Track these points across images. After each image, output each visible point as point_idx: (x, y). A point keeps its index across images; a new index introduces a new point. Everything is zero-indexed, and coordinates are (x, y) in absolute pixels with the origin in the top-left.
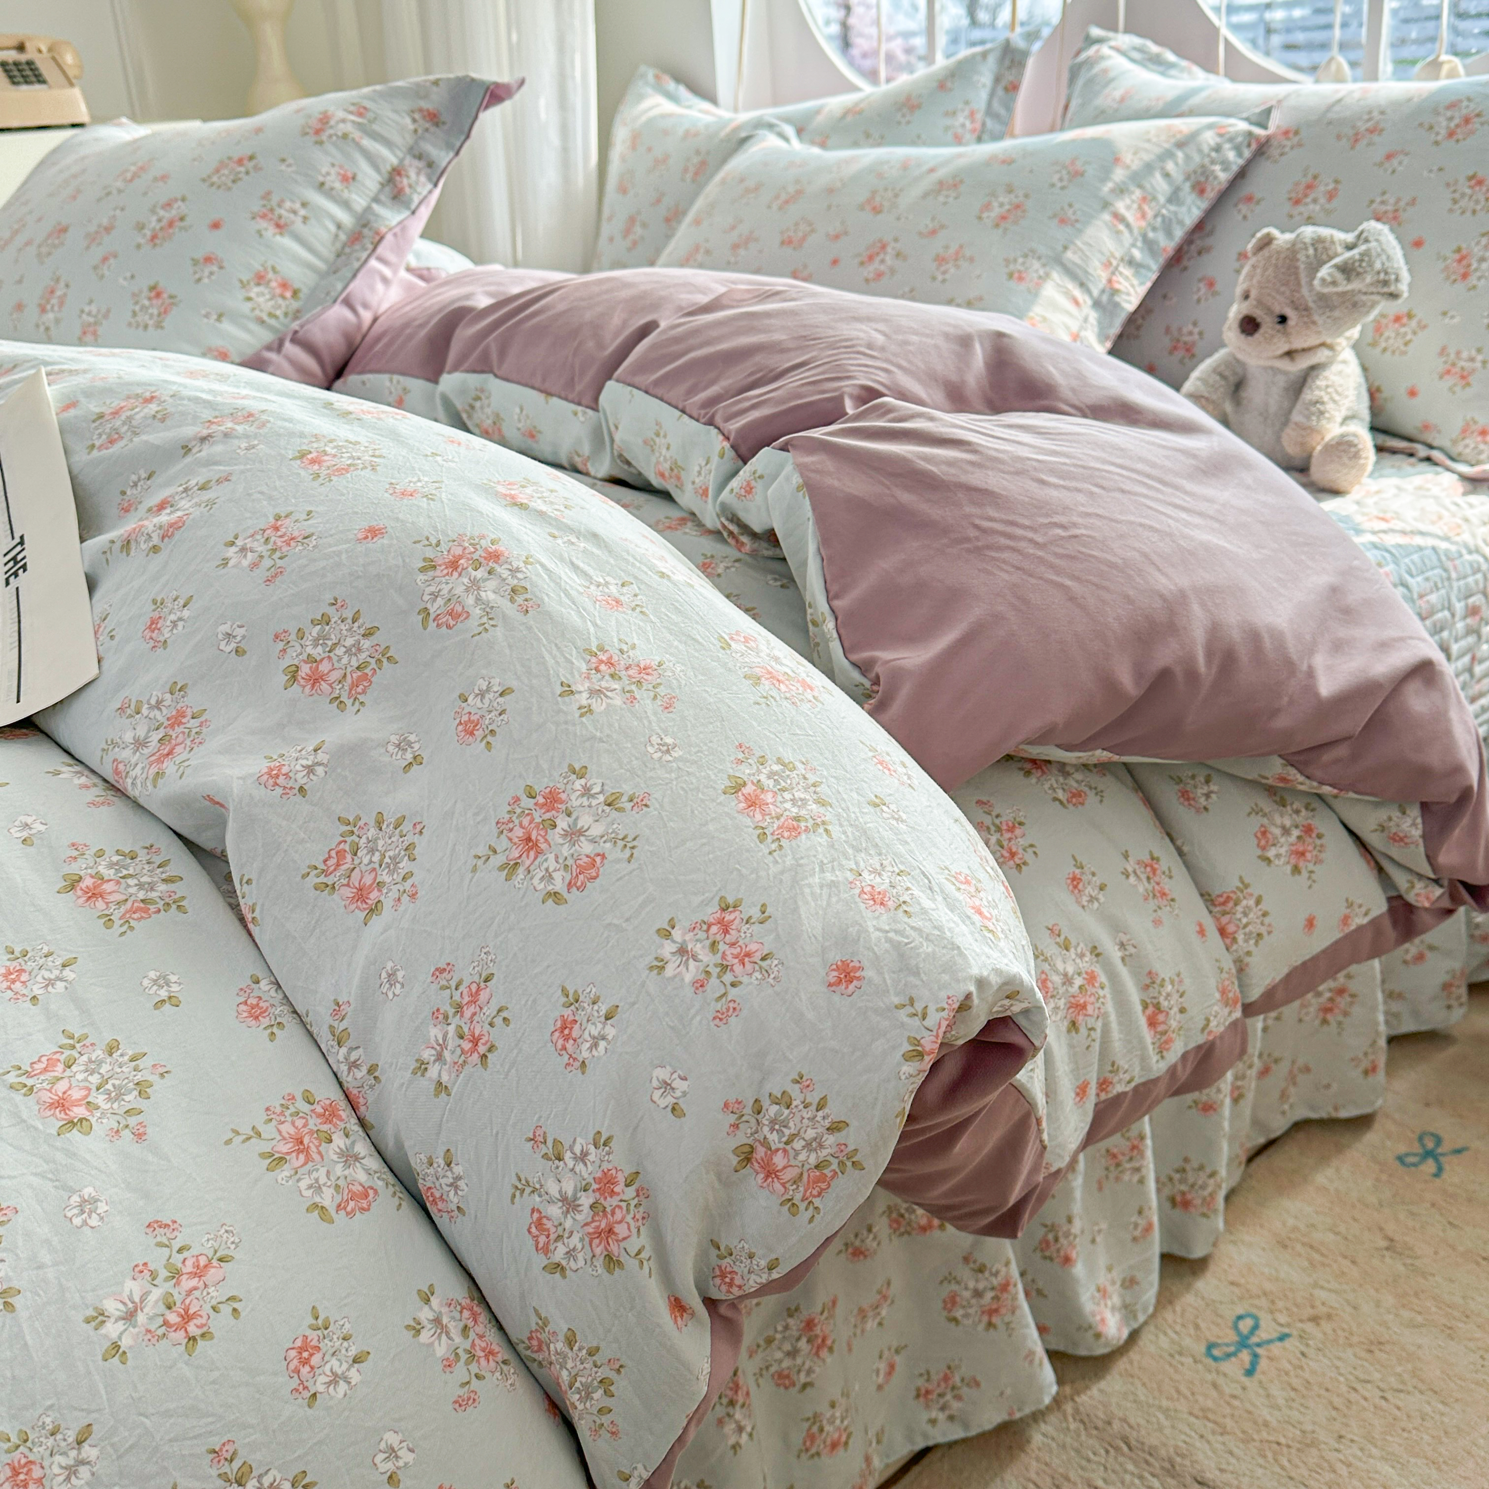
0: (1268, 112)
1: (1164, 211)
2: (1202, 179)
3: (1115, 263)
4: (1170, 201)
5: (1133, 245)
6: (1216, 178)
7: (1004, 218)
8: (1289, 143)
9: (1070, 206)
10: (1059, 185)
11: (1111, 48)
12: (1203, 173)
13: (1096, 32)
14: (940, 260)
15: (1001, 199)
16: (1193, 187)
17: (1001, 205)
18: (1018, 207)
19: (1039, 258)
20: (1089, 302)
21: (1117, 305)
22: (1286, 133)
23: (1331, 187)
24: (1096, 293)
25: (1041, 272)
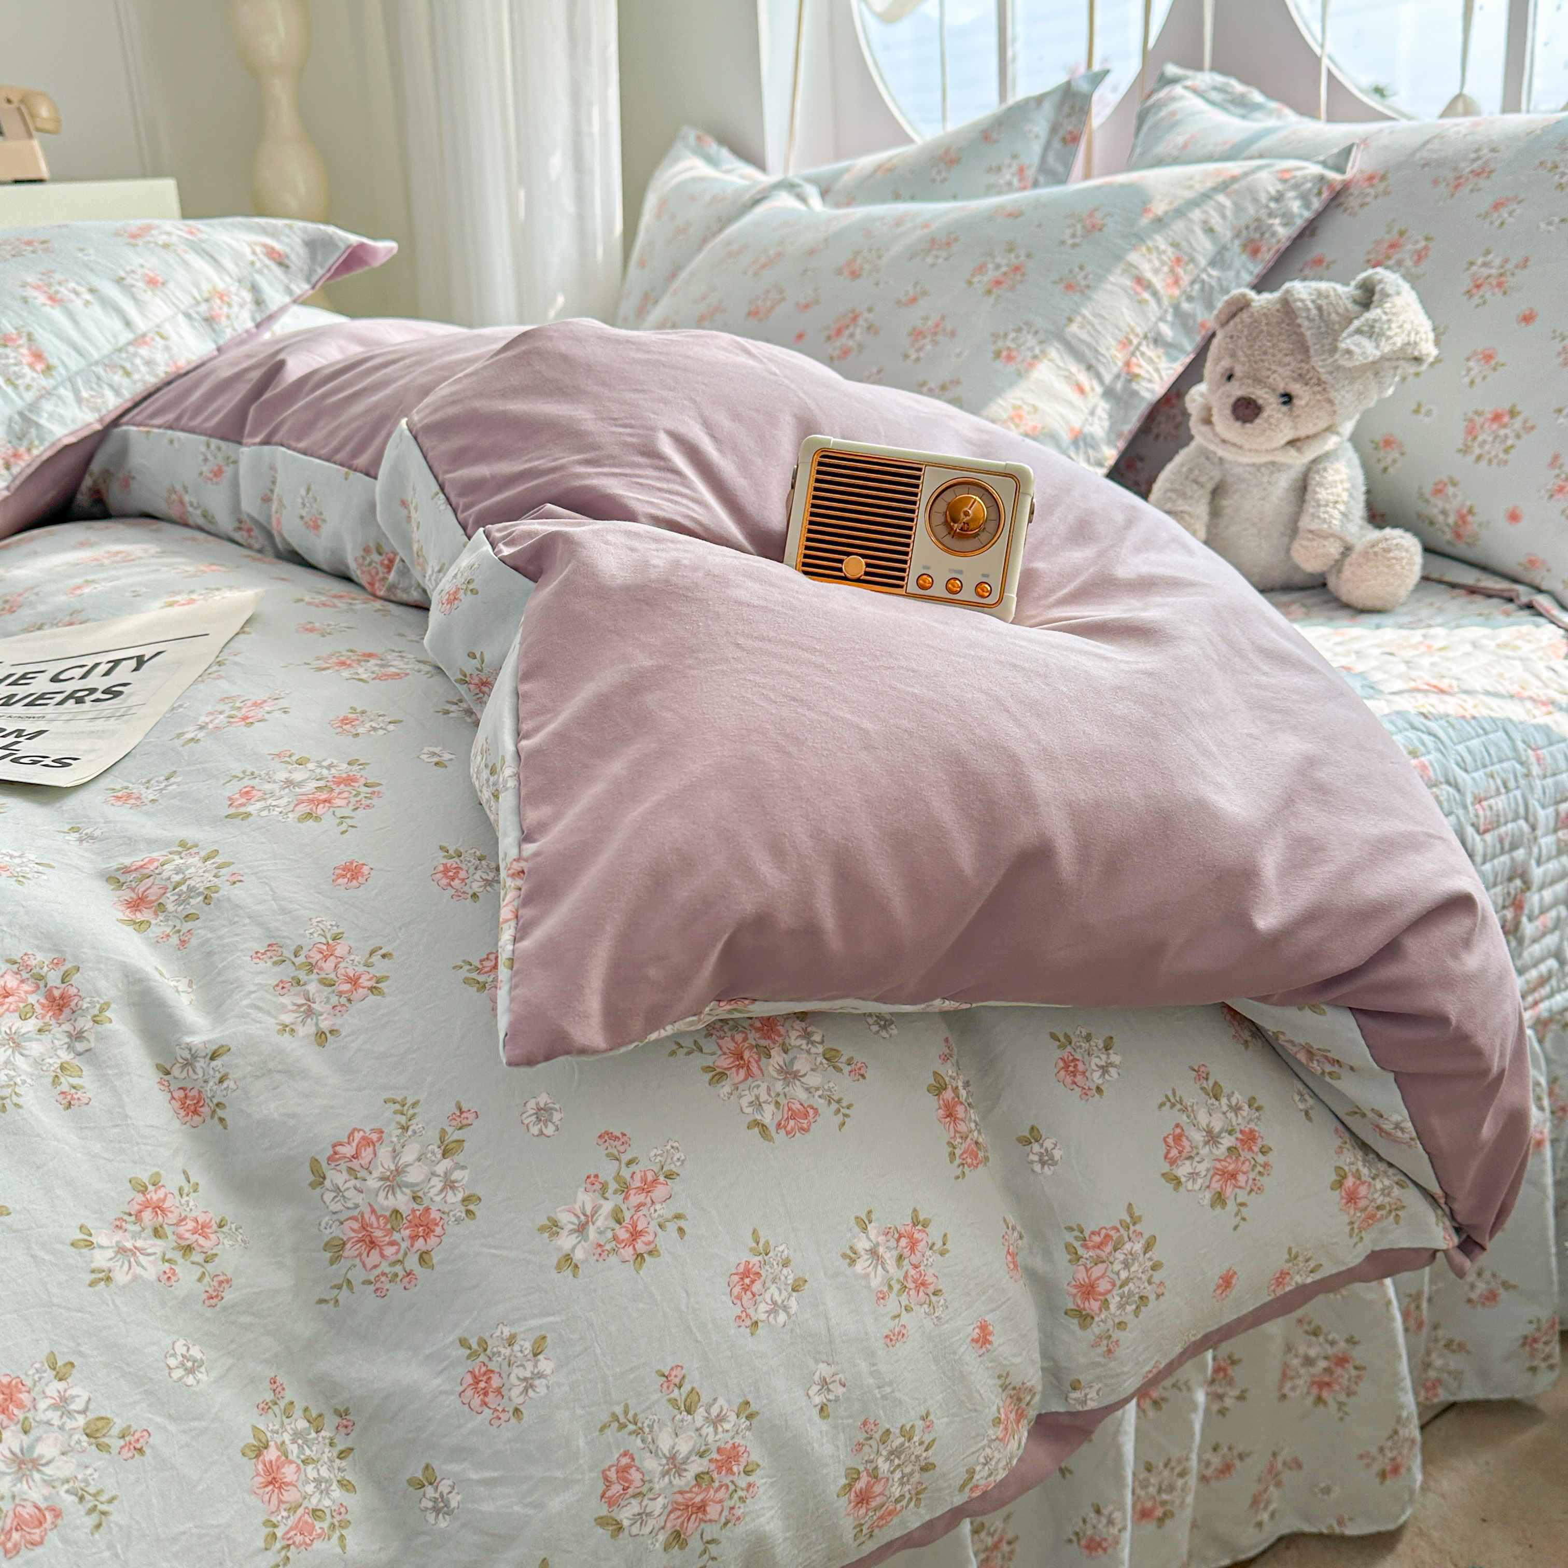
0: (1348, 151)
1: (1204, 276)
2: (1257, 236)
3: (1135, 341)
4: (1213, 263)
5: (1162, 319)
6: (1274, 234)
7: (998, 283)
8: (1372, 191)
9: (1081, 268)
10: (1070, 242)
11: (1186, 88)
12: (1257, 229)
13: (1171, 70)
14: (917, 334)
15: (998, 260)
16: (1244, 246)
17: (998, 267)
18: (1017, 269)
19: (1036, 333)
20: (1099, 390)
21: (1134, 394)
22: (1371, 178)
23: (1422, 243)
24: (1108, 378)
25: (1037, 351)
